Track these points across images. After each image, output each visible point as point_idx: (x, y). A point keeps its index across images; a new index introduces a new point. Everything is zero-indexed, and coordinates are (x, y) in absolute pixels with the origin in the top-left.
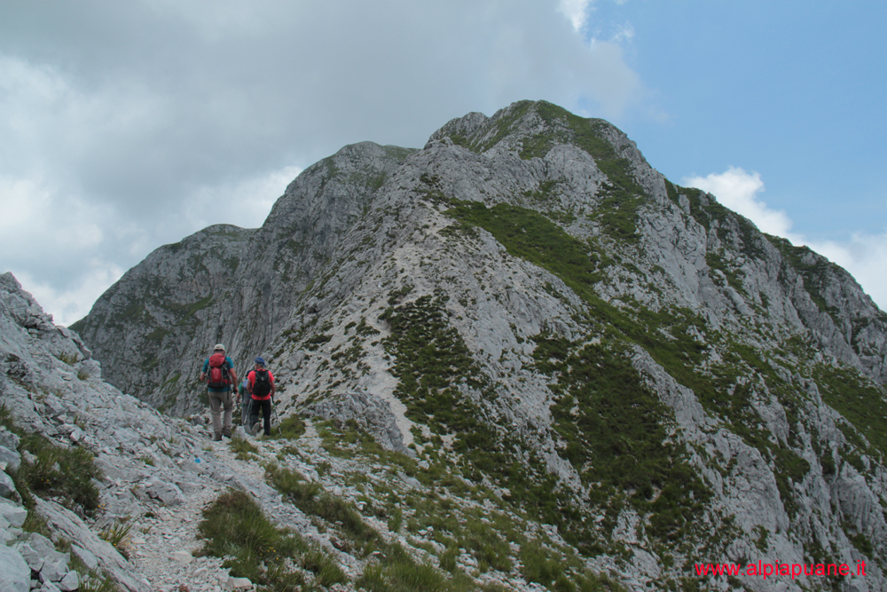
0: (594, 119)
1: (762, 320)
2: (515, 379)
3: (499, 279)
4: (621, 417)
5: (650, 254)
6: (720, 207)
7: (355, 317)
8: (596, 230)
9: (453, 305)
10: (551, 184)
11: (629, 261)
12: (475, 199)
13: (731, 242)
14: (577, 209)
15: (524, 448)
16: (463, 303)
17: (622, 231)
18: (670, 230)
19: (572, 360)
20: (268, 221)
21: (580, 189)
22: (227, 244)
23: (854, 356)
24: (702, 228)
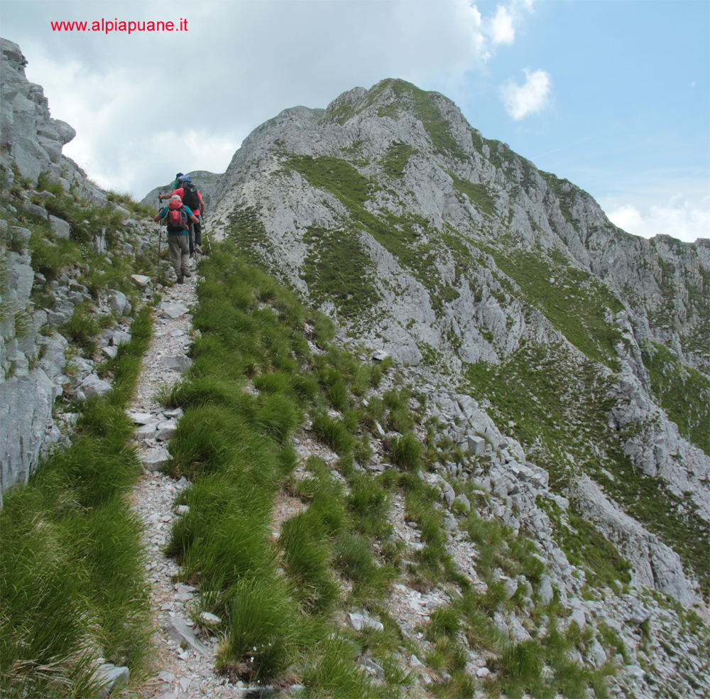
0: (432, 92)
1: (487, 224)
2: (289, 245)
3: (294, 198)
4: (343, 265)
5: (408, 184)
6: (512, 153)
7: (217, 218)
8: (378, 170)
9: (264, 211)
10: (360, 143)
11: (392, 188)
12: (307, 154)
13: (515, 177)
14: (372, 158)
15: (281, 274)
16: (269, 209)
17: (395, 171)
18: (429, 169)
19: (324, 238)
20: (229, 168)
21: (377, 146)
22: (203, 186)
23: (585, 251)
24: (494, 167)
